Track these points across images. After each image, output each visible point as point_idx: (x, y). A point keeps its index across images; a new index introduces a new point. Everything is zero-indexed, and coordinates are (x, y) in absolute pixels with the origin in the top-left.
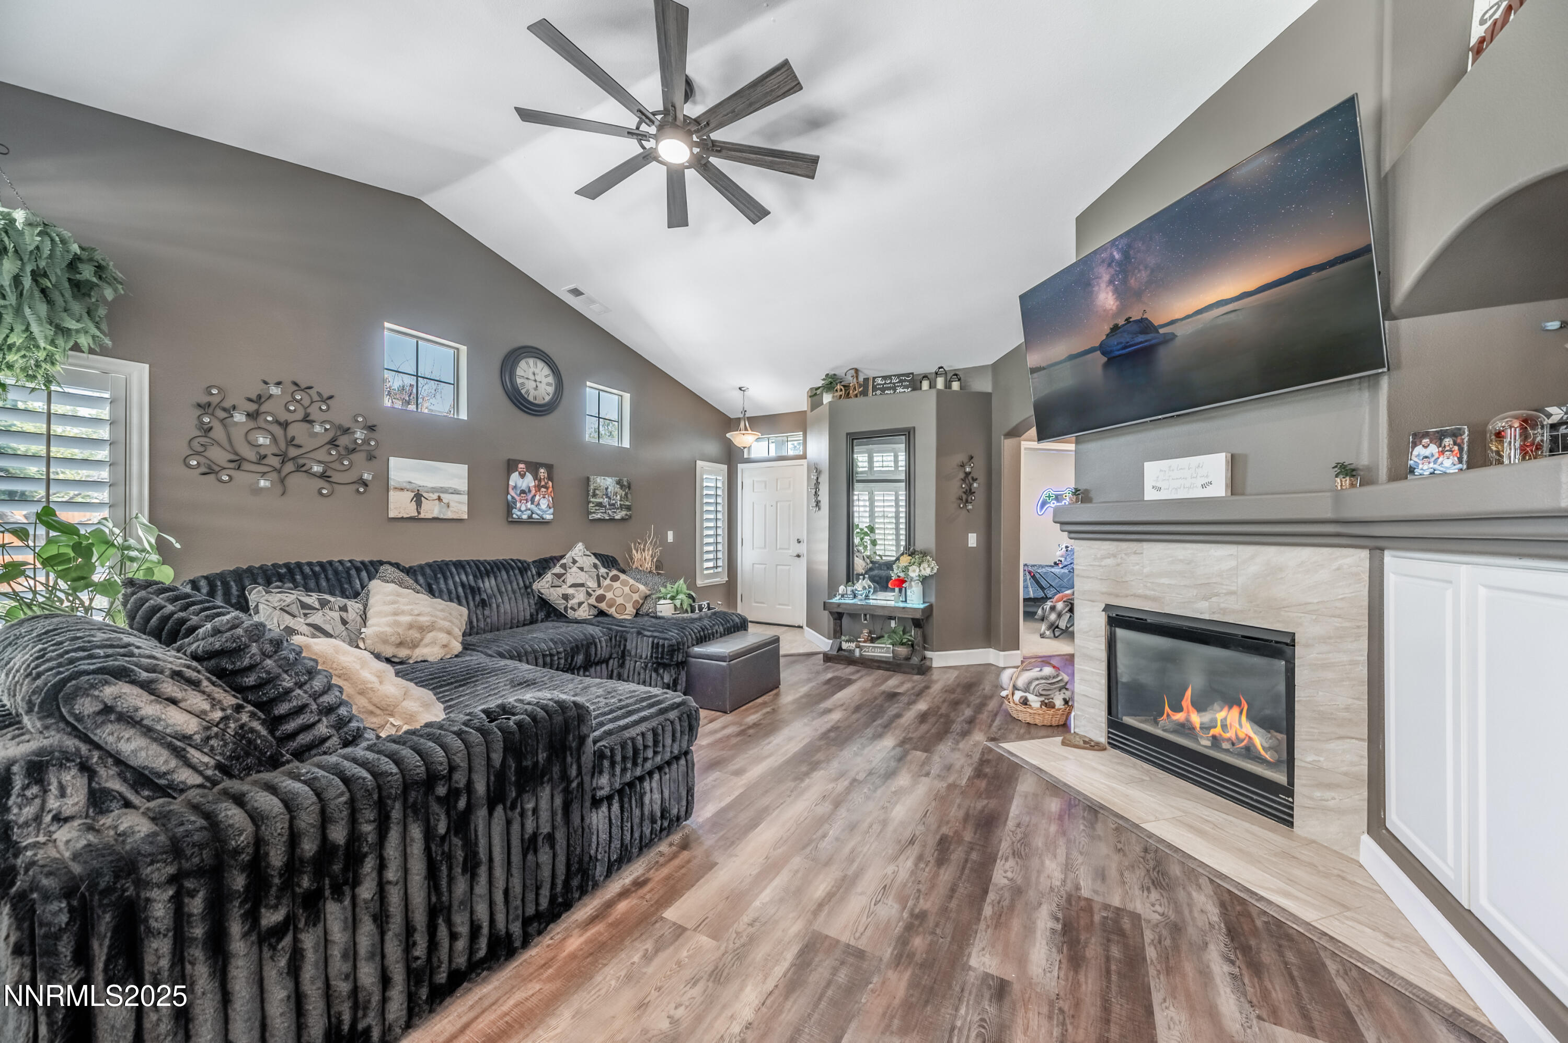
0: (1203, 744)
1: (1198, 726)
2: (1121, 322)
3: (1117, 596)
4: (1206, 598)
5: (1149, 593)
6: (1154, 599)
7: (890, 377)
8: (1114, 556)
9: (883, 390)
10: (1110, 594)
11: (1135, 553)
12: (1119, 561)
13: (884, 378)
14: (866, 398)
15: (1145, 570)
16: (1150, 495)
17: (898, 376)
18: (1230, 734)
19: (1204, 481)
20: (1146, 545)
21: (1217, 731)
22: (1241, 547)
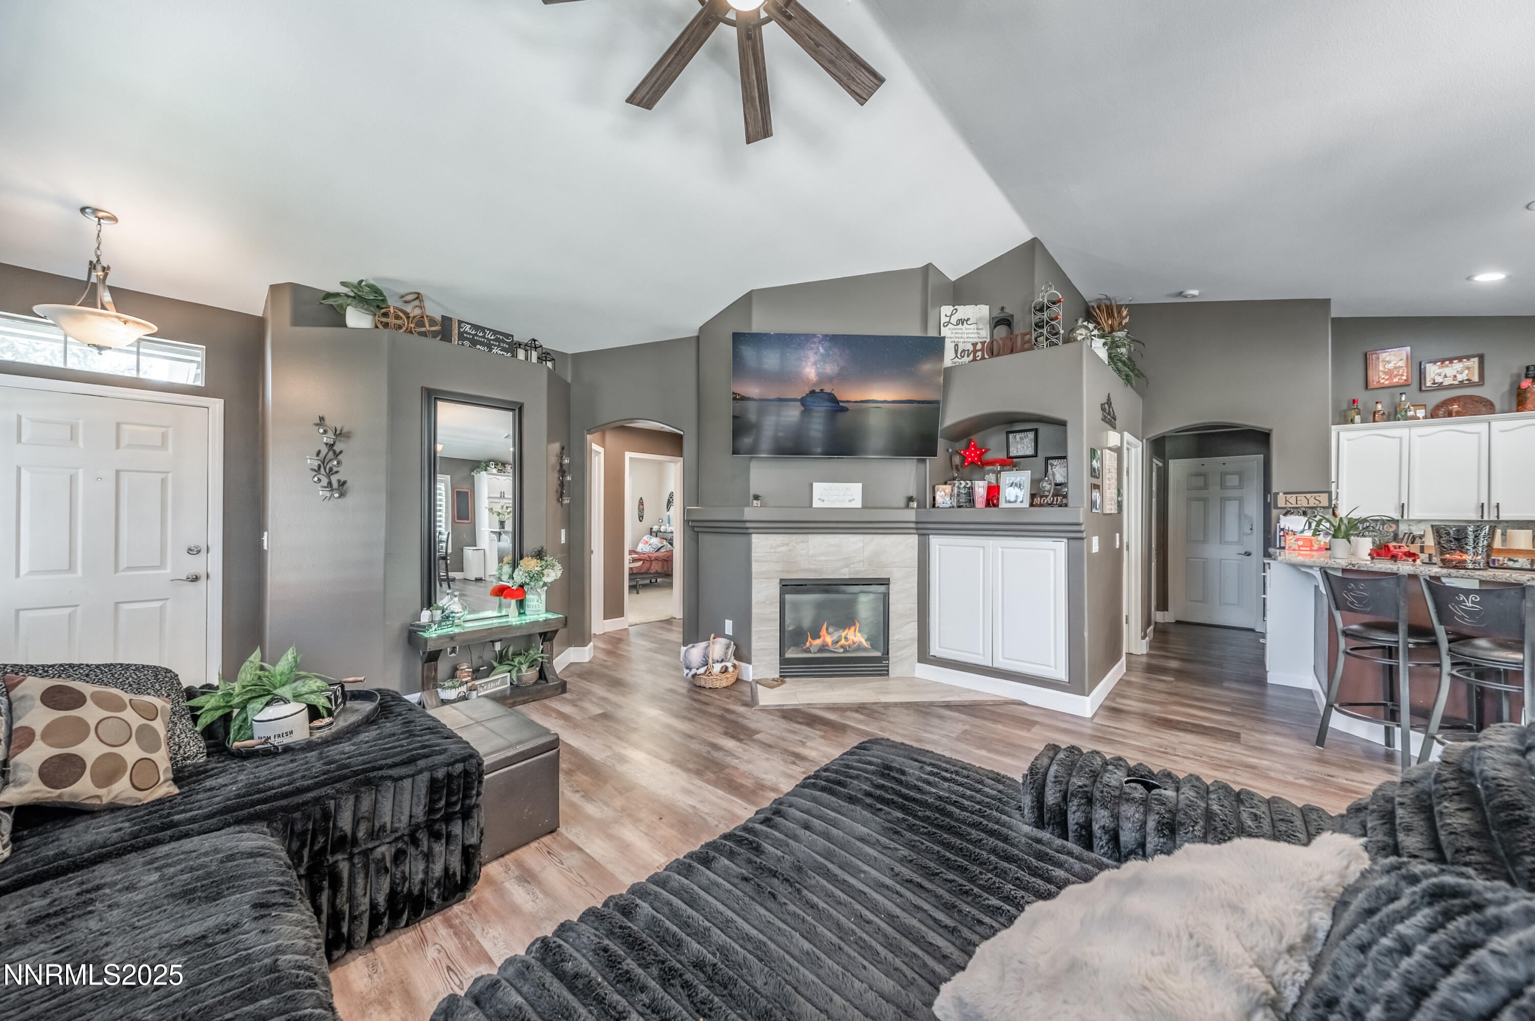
0: (840, 653)
1: (830, 643)
2: (818, 390)
3: (789, 572)
4: (847, 566)
5: (813, 567)
6: (815, 571)
7: (483, 329)
8: (787, 544)
9: (474, 343)
10: (783, 571)
11: (803, 542)
12: (790, 547)
13: (474, 327)
14: (445, 344)
15: (810, 553)
16: (816, 504)
17: (495, 332)
18: (850, 642)
19: (851, 498)
20: (810, 536)
21: (843, 642)
22: (866, 536)
